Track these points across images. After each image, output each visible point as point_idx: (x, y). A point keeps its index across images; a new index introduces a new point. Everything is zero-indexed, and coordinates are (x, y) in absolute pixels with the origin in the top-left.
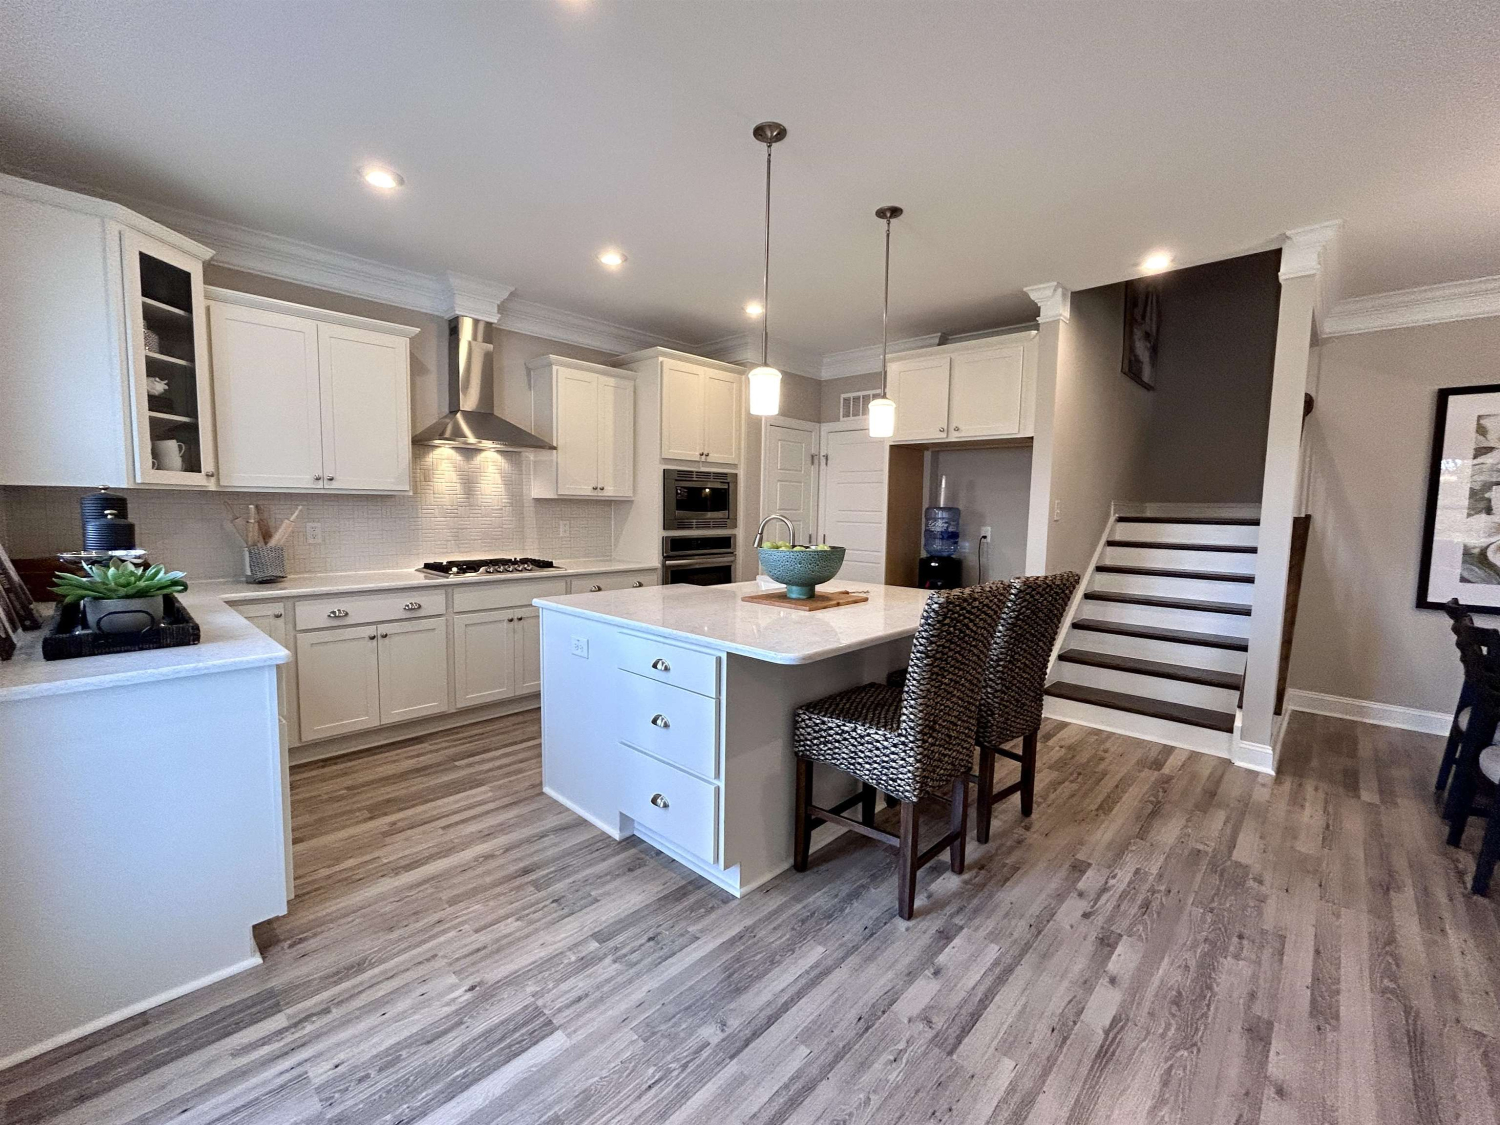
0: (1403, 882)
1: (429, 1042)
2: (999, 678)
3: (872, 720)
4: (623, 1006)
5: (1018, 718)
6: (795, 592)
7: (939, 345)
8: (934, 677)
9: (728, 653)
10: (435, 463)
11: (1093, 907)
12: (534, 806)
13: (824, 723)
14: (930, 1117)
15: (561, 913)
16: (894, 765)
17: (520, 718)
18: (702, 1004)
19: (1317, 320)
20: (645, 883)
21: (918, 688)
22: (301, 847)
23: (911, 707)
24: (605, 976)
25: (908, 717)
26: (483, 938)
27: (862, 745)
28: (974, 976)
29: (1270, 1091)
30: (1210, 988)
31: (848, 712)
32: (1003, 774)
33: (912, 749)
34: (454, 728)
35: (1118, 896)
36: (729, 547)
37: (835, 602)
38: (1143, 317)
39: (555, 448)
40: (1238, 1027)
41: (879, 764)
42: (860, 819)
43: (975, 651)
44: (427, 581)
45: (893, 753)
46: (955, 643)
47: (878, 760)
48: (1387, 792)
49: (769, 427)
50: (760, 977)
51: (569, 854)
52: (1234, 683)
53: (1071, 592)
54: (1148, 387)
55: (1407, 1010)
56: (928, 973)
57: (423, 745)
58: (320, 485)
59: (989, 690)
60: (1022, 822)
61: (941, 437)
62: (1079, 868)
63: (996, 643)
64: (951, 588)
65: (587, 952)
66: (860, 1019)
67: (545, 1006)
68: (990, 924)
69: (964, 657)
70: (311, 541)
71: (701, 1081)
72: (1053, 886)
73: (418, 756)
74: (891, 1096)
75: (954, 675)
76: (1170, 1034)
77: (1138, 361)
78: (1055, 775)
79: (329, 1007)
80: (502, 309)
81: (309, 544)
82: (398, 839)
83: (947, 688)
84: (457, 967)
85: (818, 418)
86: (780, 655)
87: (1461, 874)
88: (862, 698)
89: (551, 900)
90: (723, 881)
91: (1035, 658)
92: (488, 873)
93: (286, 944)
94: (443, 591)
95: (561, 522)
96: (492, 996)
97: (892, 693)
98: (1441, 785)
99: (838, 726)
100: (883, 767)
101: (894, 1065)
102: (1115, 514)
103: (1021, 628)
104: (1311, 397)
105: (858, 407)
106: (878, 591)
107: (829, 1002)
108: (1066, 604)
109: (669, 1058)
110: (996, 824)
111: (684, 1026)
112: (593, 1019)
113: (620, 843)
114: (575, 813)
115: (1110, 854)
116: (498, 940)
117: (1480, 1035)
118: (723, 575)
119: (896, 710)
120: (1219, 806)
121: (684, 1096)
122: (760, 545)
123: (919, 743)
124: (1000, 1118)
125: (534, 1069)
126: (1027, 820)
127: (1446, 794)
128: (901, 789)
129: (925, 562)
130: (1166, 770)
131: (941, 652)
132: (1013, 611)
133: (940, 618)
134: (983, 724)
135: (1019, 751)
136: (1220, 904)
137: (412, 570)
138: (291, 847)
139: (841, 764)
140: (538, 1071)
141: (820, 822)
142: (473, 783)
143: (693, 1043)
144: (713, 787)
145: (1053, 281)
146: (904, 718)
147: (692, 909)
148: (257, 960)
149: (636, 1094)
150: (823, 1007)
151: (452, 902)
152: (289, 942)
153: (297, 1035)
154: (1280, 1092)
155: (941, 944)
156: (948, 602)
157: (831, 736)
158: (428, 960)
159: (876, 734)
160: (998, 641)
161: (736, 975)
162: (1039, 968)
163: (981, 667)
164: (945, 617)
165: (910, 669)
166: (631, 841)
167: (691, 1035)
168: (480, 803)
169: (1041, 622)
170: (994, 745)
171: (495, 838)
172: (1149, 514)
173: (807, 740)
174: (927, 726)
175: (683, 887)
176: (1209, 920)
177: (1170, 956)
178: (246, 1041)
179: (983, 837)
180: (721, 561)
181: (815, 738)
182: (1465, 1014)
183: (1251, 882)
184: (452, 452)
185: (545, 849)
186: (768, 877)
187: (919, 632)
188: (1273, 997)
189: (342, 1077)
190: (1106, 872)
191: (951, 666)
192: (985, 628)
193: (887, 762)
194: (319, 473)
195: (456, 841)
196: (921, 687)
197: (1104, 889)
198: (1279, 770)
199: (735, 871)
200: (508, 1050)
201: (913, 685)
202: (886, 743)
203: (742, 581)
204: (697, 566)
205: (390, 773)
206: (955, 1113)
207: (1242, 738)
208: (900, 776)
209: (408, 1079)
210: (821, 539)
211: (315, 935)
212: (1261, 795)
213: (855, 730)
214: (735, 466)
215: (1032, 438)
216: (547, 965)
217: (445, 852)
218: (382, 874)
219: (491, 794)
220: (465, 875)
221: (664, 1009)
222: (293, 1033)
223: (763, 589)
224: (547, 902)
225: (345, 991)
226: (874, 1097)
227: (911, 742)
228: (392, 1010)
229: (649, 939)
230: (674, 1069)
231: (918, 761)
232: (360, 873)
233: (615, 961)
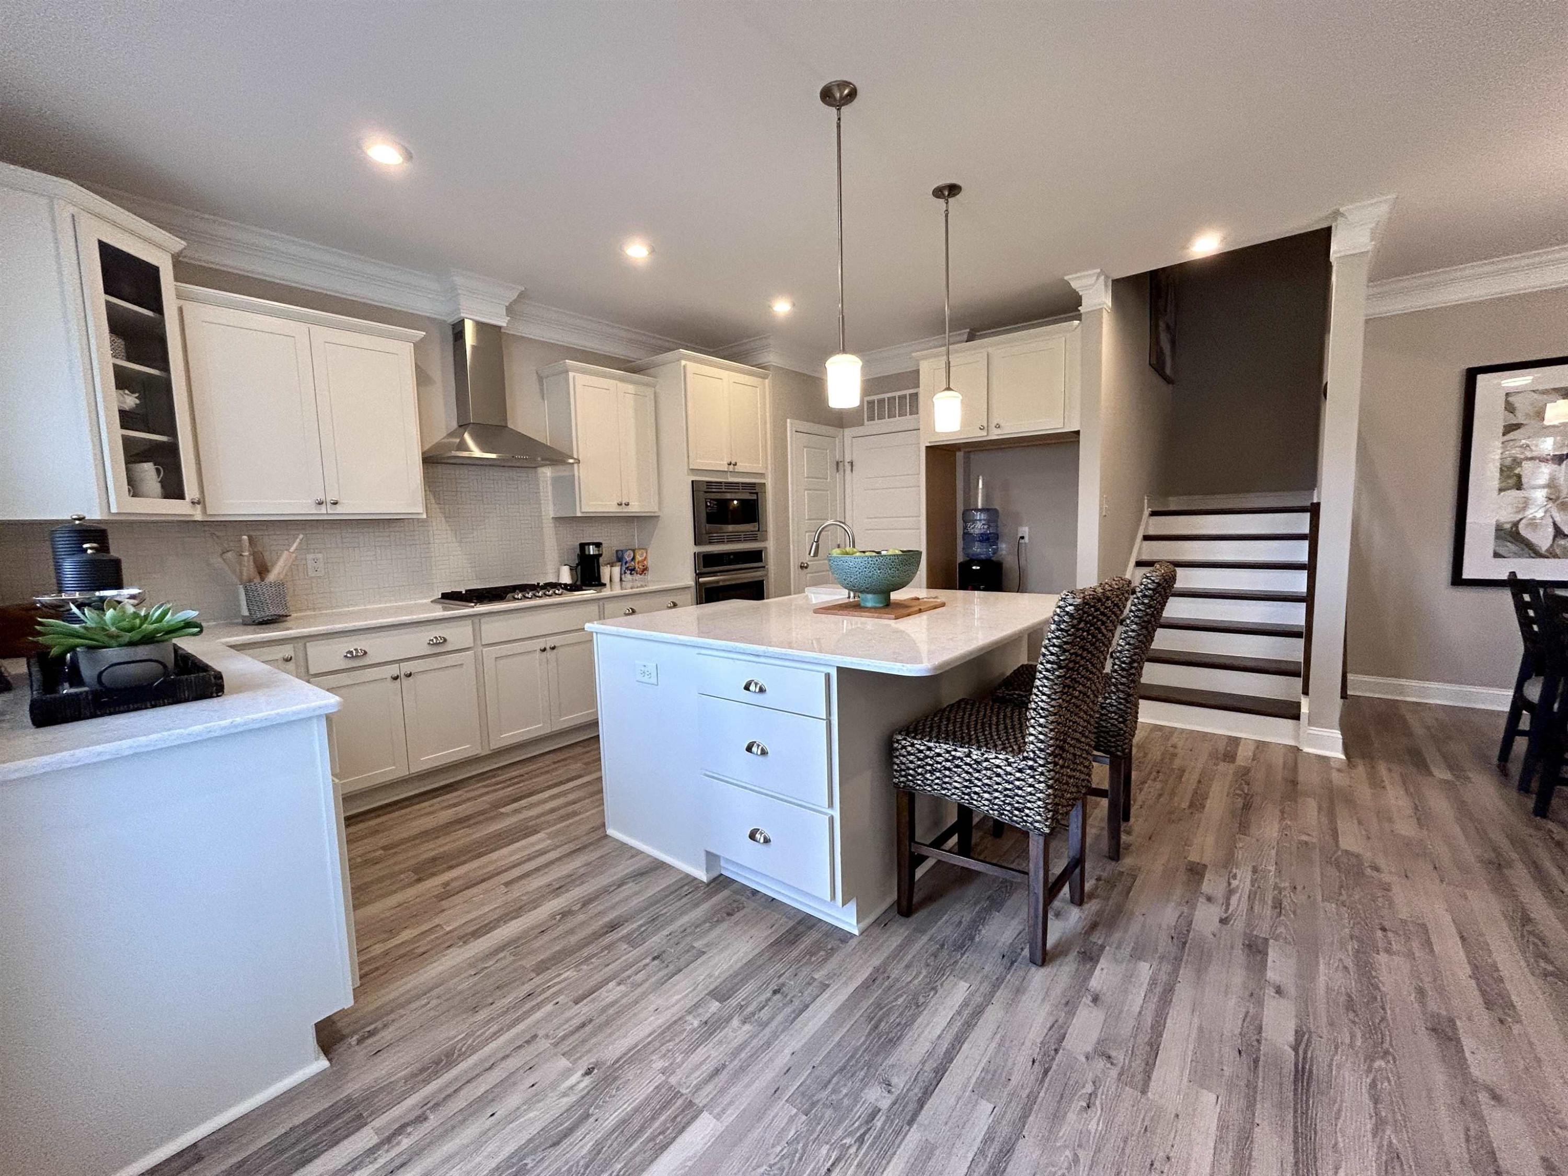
0: (1511, 858)
1: (555, 1144)
4: (769, 1075)
6: (870, 600)
8: (1066, 690)
9: (838, 668)
11: (1226, 911)
12: (602, 851)
13: (929, 749)
14: (1150, 1169)
15: (667, 971)
16: (1020, 792)
17: (561, 756)
18: (857, 1062)
20: (750, 928)
21: (1047, 703)
23: (1040, 725)
24: (739, 1040)
25: (1036, 737)
26: (585, 1009)
27: (979, 771)
28: (1136, 1001)
29: (1484, 1097)
30: (1377, 988)
31: (958, 737)
33: (1042, 774)
34: (491, 771)
35: (1246, 897)
36: (761, 561)
38: (1165, 310)
39: (576, 462)
40: (1421, 1028)
41: (1001, 792)
45: (1018, 779)
46: (1087, 650)
47: (1000, 788)
50: (909, 1025)
51: (656, 903)
52: (1297, 671)
54: (1169, 381)
56: (1087, 1001)
57: (459, 793)
58: (323, 510)
62: (1196, 872)
65: (708, 1014)
66: (1034, 1061)
67: (679, 1084)
68: (1129, 941)
70: (314, 574)
71: (885, 1153)
72: (1177, 891)
73: (455, 805)
74: (1098, 1150)
76: (1359, 1043)
79: (424, 1113)
80: (511, 311)
81: (311, 578)
82: (457, 902)
84: (565, 1047)
88: (963, 717)
89: (651, 957)
90: (837, 919)
92: (571, 932)
93: (354, 1040)
94: (470, 622)
96: (615, 1079)
99: (948, 752)
100: (1006, 796)
101: (1089, 1111)
102: (1148, 508)
107: (994, 1045)
109: (840, 1132)
111: (845, 1091)
112: (741, 1093)
113: (708, 885)
114: (649, 856)
115: (1222, 853)
116: (604, 1010)
118: (755, 591)
120: (1306, 795)
123: (1051, 766)
124: (1223, 1161)
125: (690, 1164)
128: (1030, 819)
129: (966, 566)
130: (1241, 762)
131: (1074, 661)
133: (1074, 622)
136: (1349, 897)
137: (429, 602)
139: (953, 794)
140: (694, 1166)
142: (525, 831)
143: (860, 1111)
146: (1031, 739)
147: (810, 953)
148: (323, 1063)
150: (988, 1053)
151: (541, 968)
152: (356, 1038)
153: (393, 1153)
154: (1495, 1097)
155: (1088, 967)
157: (939, 763)
158: (528, 1042)
159: (997, 759)
161: (883, 1025)
162: (1199, 984)
164: (1080, 621)
165: (1038, 683)
166: (720, 882)
167: (856, 1101)
168: (542, 853)
171: (567, 891)
173: (909, 769)
174: (1057, 746)
175: (794, 928)
176: (1347, 915)
177: (1324, 958)
178: (331, 1167)
181: (919, 766)
183: (1369, 870)
185: (629, 898)
186: (880, 910)
188: (1441, 990)
190: (1224, 873)
191: (1082, 676)
193: (1010, 790)
194: (321, 497)
195: (523, 898)
196: (1053, 703)
198: (1348, 754)
199: (852, 907)
200: (651, 1145)
201: (1042, 701)
202: (1009, 769)
206: (1174, 1162)
207: (1310, 723)
208: (1029, 805)
211: (386, 1025)
212: (1339, 779)
213: (968, 756)
214: (763, 475)
215: (1078, 432)
216: (668, 1035)
217: (516, 912)
218: (446, 945)
219: (549, 842)
220: (546, 937)
221: (817, 1073)
222: (387, 1151)
223: (814, 602)
224: (647, 961)
225: (440, 1090)
226: (1081, 1154)
227: (1041, 765)
228: (502, 1110)
229: (775, 992)
230: (850, 1146)
231: (1049, 787)
232: (423, 946)
233: (744, 1022)
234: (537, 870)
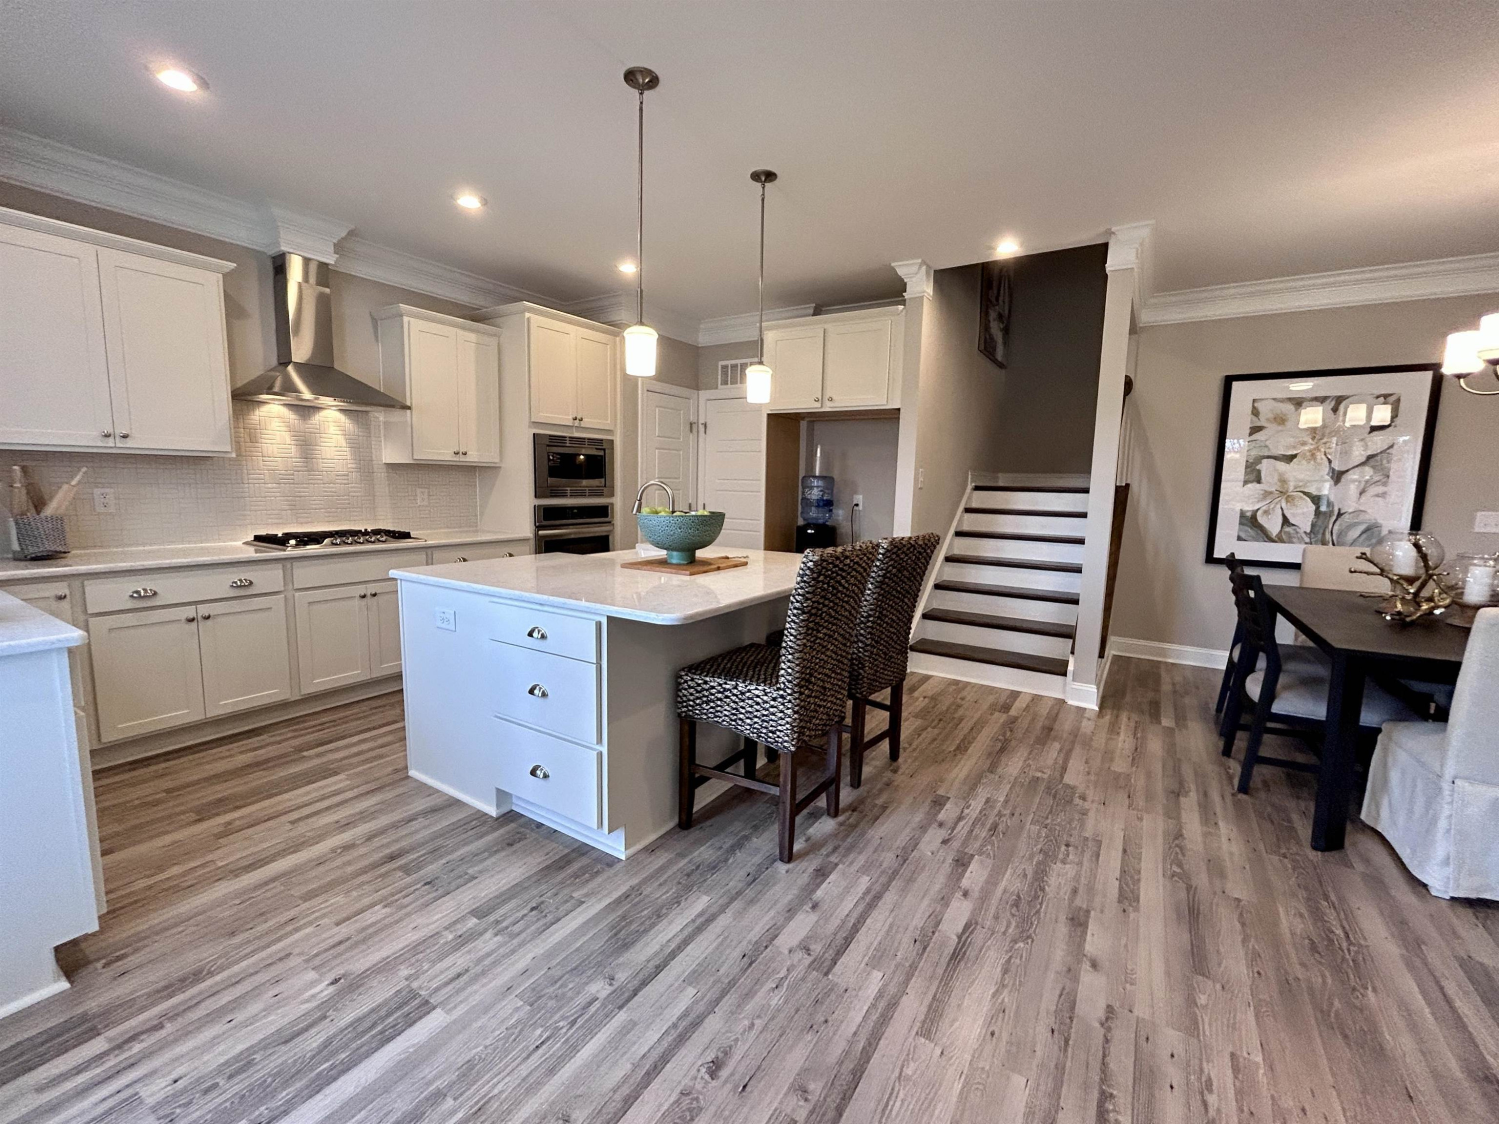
0: (1189, 787)
1: (286, 1042)
2: (869, 633)
3: (753, 676)
4: (506, 977)
5: (886, 670)
6: (676, 558)
7: (814, 314)
8: (810, 632)
9: (608, 617)
10: (262, 423)
11: (950, 834)
12: (400, 790)
13: (706, 683)
14: (808, 1031)
15: (434, 894)
16: (773, 717)
17: (379, 702)
18: (589, 963)
19: (1135, 308)
20: (527, 856)
21: (794, 643)
22: (110, 858)
23: (789, 661)
24: (487, 949)
25: (786, 671)
26: (344, 930)
27: (743, 701)
28: (848, 904)
29: (1086, 966)
30: (1042, 889)
31: (728, 672)
32: (874, 725)
33: (790, 701)
35: (971, 822)
36: (607, 516)
37: (715, 566)
38: (997, 300)
39: (409, 408)
40: (1062, 918)
41: (759, 718)
42: (742, 773)
43: (847, 607)
44: (258, 555)
45: (772, 707)
46: (828, 599)
47: (758, 714)
48: (1180, 719)
49: (646, 393)
50: (646, 931)
51: (441, 836)
52: (1067, 633)
53: (932, 552)
54: (1001, 365)
55: (1189, 888)
56: (807, 907)
57: (262, 737)
58: (110, 442)
59: (860, 645)
60: (891, 765)
61: (815, 407)
62: (939, 803)
63: (866, 600)
64: (825, 547)
65: (464, 929)
66: (744, 956)
67: (420, 988)
68: (861, 860)
69: (837, 612)
70: (102, 510)
71: (591, 1031)
72: (917, 819)
73: (255, 749)
74: (773, 1018)
75: (828, 629)
76: (1010, 931)
77: (992, 338)
78: (918, 722)
79: (161, 1023)
80: (339, 248)
81: (99, 514)
82: (236, 839)
83: (822, 642)
84: (317, 961)
85: (696, 386)
86: (661, 616)
87: (1230, 778)
88: (742, 659)
89: (422, 883)
90: (606, 846)
91: (900, 613)
92: (349, 863)
93: (99, 965)
94: (280, 566)
95: (419, 491)
96: (360, 986)
97: (771, 652)
98: (1219, 710)
99: (720, 685)
100: (763, 721)
101: (776, 992)
102: (972, 482)
103: (888, 585)
104: (1130, 380)
105: (735, 375)
106: (758, 556)
107: (715, 945)
108: (928, 563)
109: (556, 1017)
110: (867, 770)
111: (571, 986)
112: (476, 992)
113: (497, 819)
115: (966, 788)
116: (363, 930)
117: (1238, 900)
118: (602, 544)
119: (774, 667)
120: (1055, 739)
121: (573, 1049)
122: (639, 510)
123: (796, 695)
124: (869, 1021)
125: (411, 1050)
126: (895, 764)
127: (1223, 715)
128: (780, 740)
129: (802, 530)
130: (1013, 712)
131: (816, 608)
132: (882, 569)
133: (815, 575)
134: (855, 678)
135: (888, 702)
136: (1053, 820)
137: (239, 543)
138: (100, 859)
139: (724, 721)
140: (415, 1051)
141: (704, 780)
143: (581, 1000)
144: (595, 753)
145: (918, 258)
146: (782, 672)
147: (576, 876)
148: (64, 985)
149: (524, 1055)
150: (707, 952)
151: (309, 896)
152: (104, 961)
153: (123, 1057)
154: (1094, 965)
155: (818, 881)
156: (822, 560)
157: (713, 695)
158: (281, 959)
159: (757, 690)
160: (868, 598)
161: (623, 932)
162: (904, 891)
163: (852, 622)
164: (820, 574)
165: (788, 626)
166: (510, 817)
167: (578, 993)
168: (338, 793)
169: (906, 580)
170: (865, 696)
171: (355, 827)
172: (1001, 484)
173: (689, 700)
174: (803, 679)
175: (567, 855)
176: (1044, 835)
177: (1012, 869)
178: (55, 1072)
179: (856, 783)
180: (597, 530)
181: (698, 698)
182: (1229, 886)
183: (1077, 799)
184: (285, 411)
185: (416, 832)
186: (652, 837)
187: (796, 589)
188: (1090, 889)
189: (184, 1091)
190: (962, 804)
191: (826, 621)
192: (855, 585)
193: (766, 716)
194: (108, 429)
195: (308, 834)
196: (798, 642)
197: (960, 818)
198: (1102, 706)
199: (620, 834)
200: (379, 1037)
201: (790, 641)
202: (765, 698)
203: (621, 549)
204: (572, 536)
205: (222, 769)
206: (830, 1024)
207: (1074, 680)
208: (779, 728)
209: (265, 1081)
210: (700, 506)
211: (136, 950)
212: (1087, 726)
213: (736, 688)
214: (610, 432)
215: (899, 410)
216: (421, 948)
217: (295, 847)
218: (217, 878)
219: (348, 782)
220: (321, 869)
221: (550, 972)
222: (116, 1056)
223: (643, 556)
224: (419, 886)
225: (180, 1004)
226: (758, 1022)
227: (789, 695)
228: (240, 1016)
229: (533, 909)
230: (562, 1028)
231: (795, 712)
232: (190, 880)
233: (496, 935)
234: (328, 808)
